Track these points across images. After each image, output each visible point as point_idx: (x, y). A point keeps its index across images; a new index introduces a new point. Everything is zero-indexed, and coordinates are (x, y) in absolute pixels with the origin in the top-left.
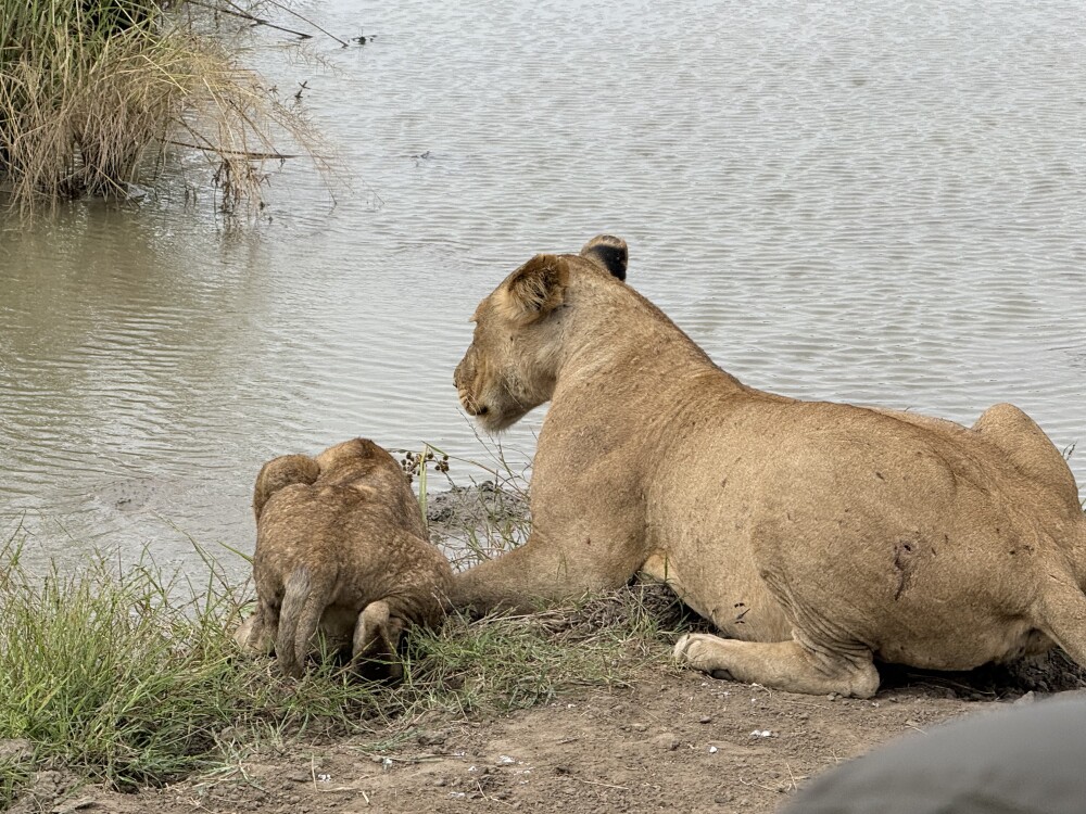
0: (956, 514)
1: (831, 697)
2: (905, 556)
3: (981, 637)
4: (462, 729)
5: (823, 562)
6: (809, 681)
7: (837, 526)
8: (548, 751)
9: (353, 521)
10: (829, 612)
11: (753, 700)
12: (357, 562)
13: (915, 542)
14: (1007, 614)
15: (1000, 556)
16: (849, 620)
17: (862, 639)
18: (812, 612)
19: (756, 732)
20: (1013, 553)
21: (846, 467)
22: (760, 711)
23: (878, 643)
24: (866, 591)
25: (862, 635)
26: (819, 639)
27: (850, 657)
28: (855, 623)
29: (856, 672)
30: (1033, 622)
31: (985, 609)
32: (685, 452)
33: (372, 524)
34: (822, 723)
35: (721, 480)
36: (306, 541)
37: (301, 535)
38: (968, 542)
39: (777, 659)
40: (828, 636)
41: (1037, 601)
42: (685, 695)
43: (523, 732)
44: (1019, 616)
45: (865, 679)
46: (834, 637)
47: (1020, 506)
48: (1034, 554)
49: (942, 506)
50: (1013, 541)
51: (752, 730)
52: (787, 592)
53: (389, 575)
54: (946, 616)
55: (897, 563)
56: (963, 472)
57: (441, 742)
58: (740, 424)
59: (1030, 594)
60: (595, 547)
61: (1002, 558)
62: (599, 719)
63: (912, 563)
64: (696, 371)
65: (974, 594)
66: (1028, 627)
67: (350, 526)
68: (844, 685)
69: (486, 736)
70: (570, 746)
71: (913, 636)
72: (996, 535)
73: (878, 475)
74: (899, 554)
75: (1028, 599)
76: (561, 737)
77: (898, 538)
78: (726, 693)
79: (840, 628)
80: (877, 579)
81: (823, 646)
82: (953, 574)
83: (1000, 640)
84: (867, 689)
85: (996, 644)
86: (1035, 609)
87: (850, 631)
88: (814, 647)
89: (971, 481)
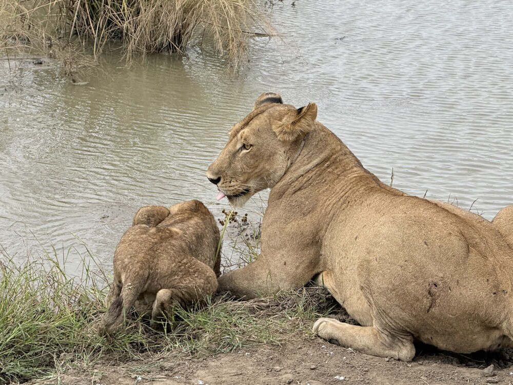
0: (465, 269)
1: (387, 359)
2: (434, 289)
3: (474, 337)
4: (187, 363)
5: (390, 287)
6: (378, 349)
7: (399, 269)
8: (224, 379)
9: (162, 248)
10: (392, 313)
11: (345, 358)
12: (159, 270)
13: (440, 283)
14: (489, 326)
15: (487, 295)
16: (402, 319)
17: (408, 330)
18: (382, 313)
19: (337, 377)
20: (495, 293)
21: (409, 237)
22: (346, 364)
23: (418, 333)
24: (412, 305)
25: (408, 328)
26: (385, 327)
27: (400, 339)
28: (405, 321)
29: (402, 347)
30: (504, 332)
31: (476, 322)
32: (343, 218)
33: (172, 252)
34: (375, 374)
35: (355, 236)
36: (135, 256)
37: (134, 252)
38: (469, 286)
39: (363, 336)
40: (389, 326)
41: (506, 321)
42: (309, 352)
43: (217, 367)
44: (497, 328)
45: (406, 351)
46: (393, 327)
47: (504, 267)
48: (507, 295)
49: (458, 264)
50: (496, 287)
51: (335, 376)
52: (371, 299)
53: (176, 277)
54: (454, 325)
55: (430, 293)
56: (475, 246)
57: (171, 369)
58: (370, 205)
59: (502, 318)
60: (288, 268)
61: (488, 296)
62: (259, 363)
63: (438, 294)
64: (356, 172)
65: (470, 314)
66: (501, 334)
67: (159, 251)
68: (394, 353)
69: (197, 367)
70: (237, 377)
71: (436, 332)
72: (486, 283)
73: (425, 243)
74: (430, 288)
75: (501, 319)
76: (234, 372)
77: (431, 279)
78: (332, 353)
79: (396, 323)
80: (418, 300)
81: (387, 331)
82: (459, 302)
83: (485, 339)
84: (407, 357)
85: (483, 341)
86: (504, 325)
87: (402, 325)
88: (382, 330)
89: (478, 251)
